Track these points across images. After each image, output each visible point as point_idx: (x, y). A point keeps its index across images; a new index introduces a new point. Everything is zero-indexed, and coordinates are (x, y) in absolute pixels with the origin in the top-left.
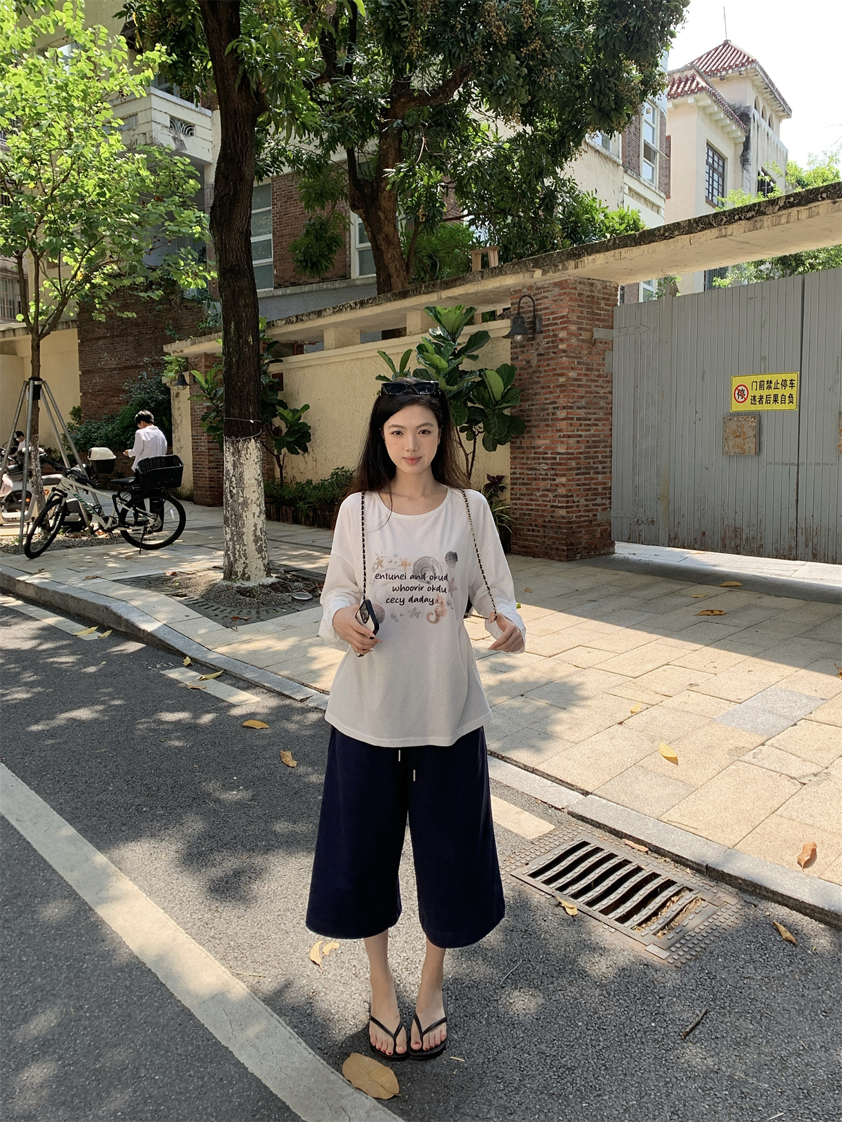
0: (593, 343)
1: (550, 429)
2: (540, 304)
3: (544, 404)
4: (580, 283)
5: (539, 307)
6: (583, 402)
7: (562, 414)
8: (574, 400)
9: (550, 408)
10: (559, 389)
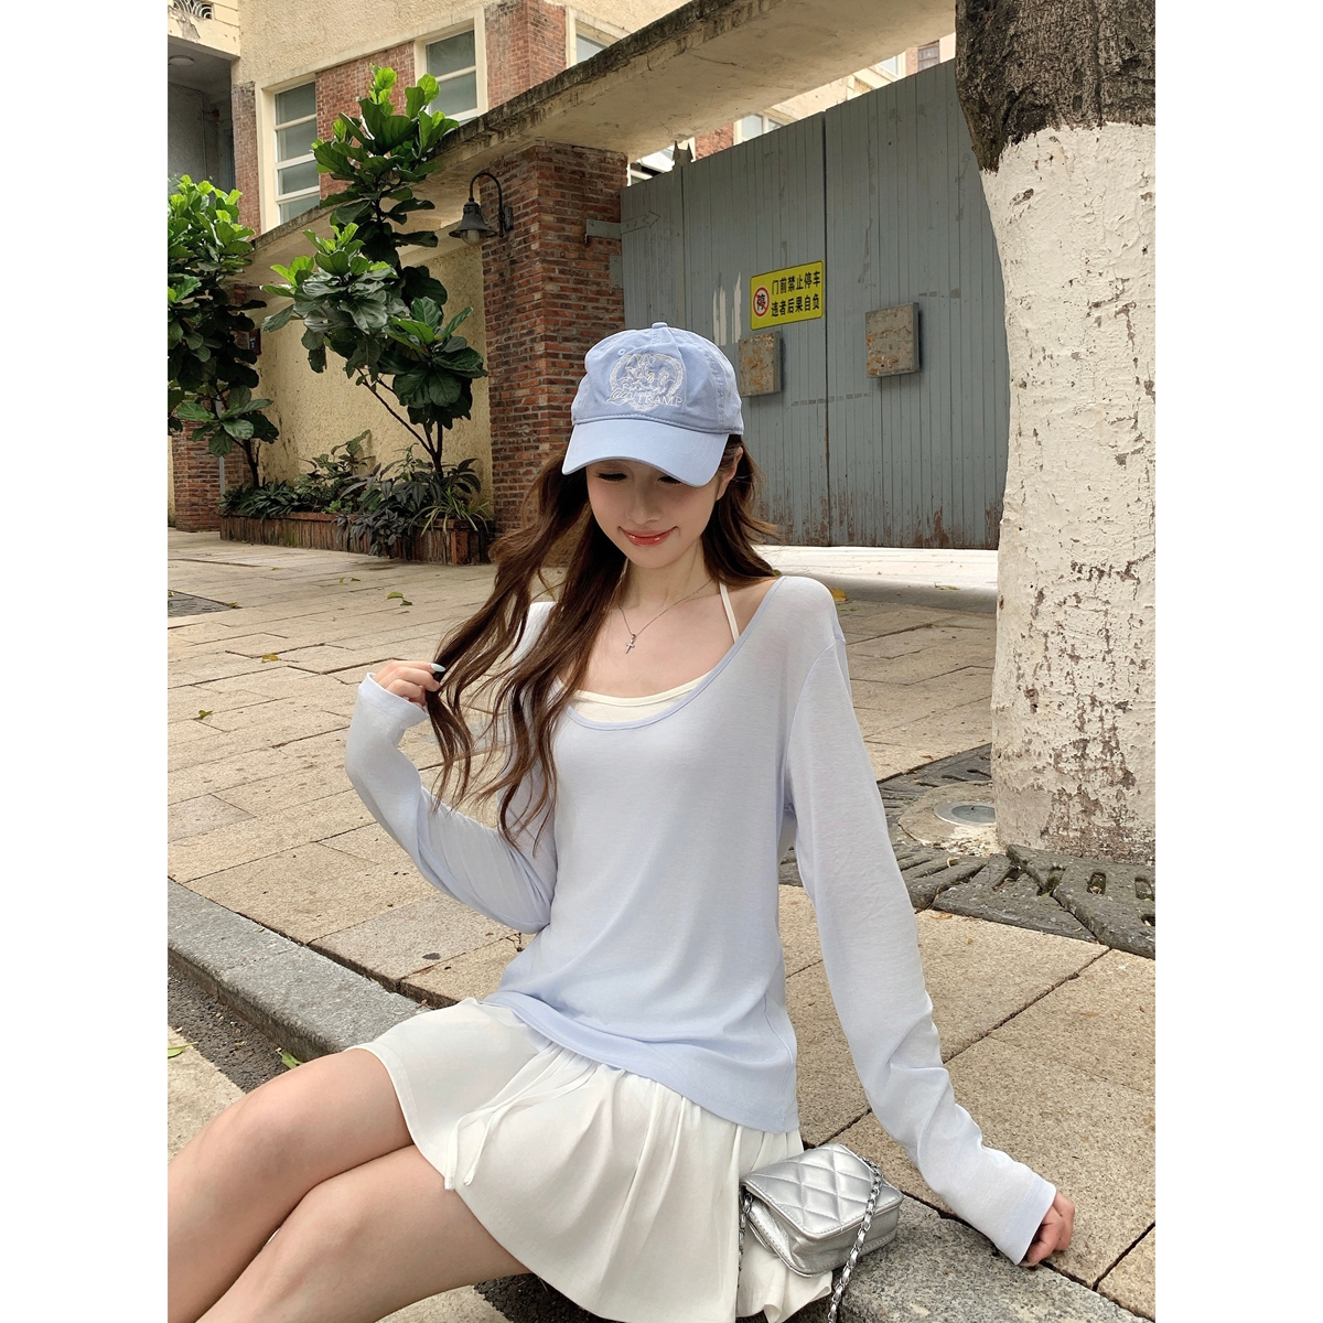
0: (587, 242)
2: (509, 187)
3: (522, 335)
4: (558, 152)
5: (508, 192)
6: (574, 331)
7: (540, 348)
8: (557, 328)
9: (528, 341)
10: (535, 310)
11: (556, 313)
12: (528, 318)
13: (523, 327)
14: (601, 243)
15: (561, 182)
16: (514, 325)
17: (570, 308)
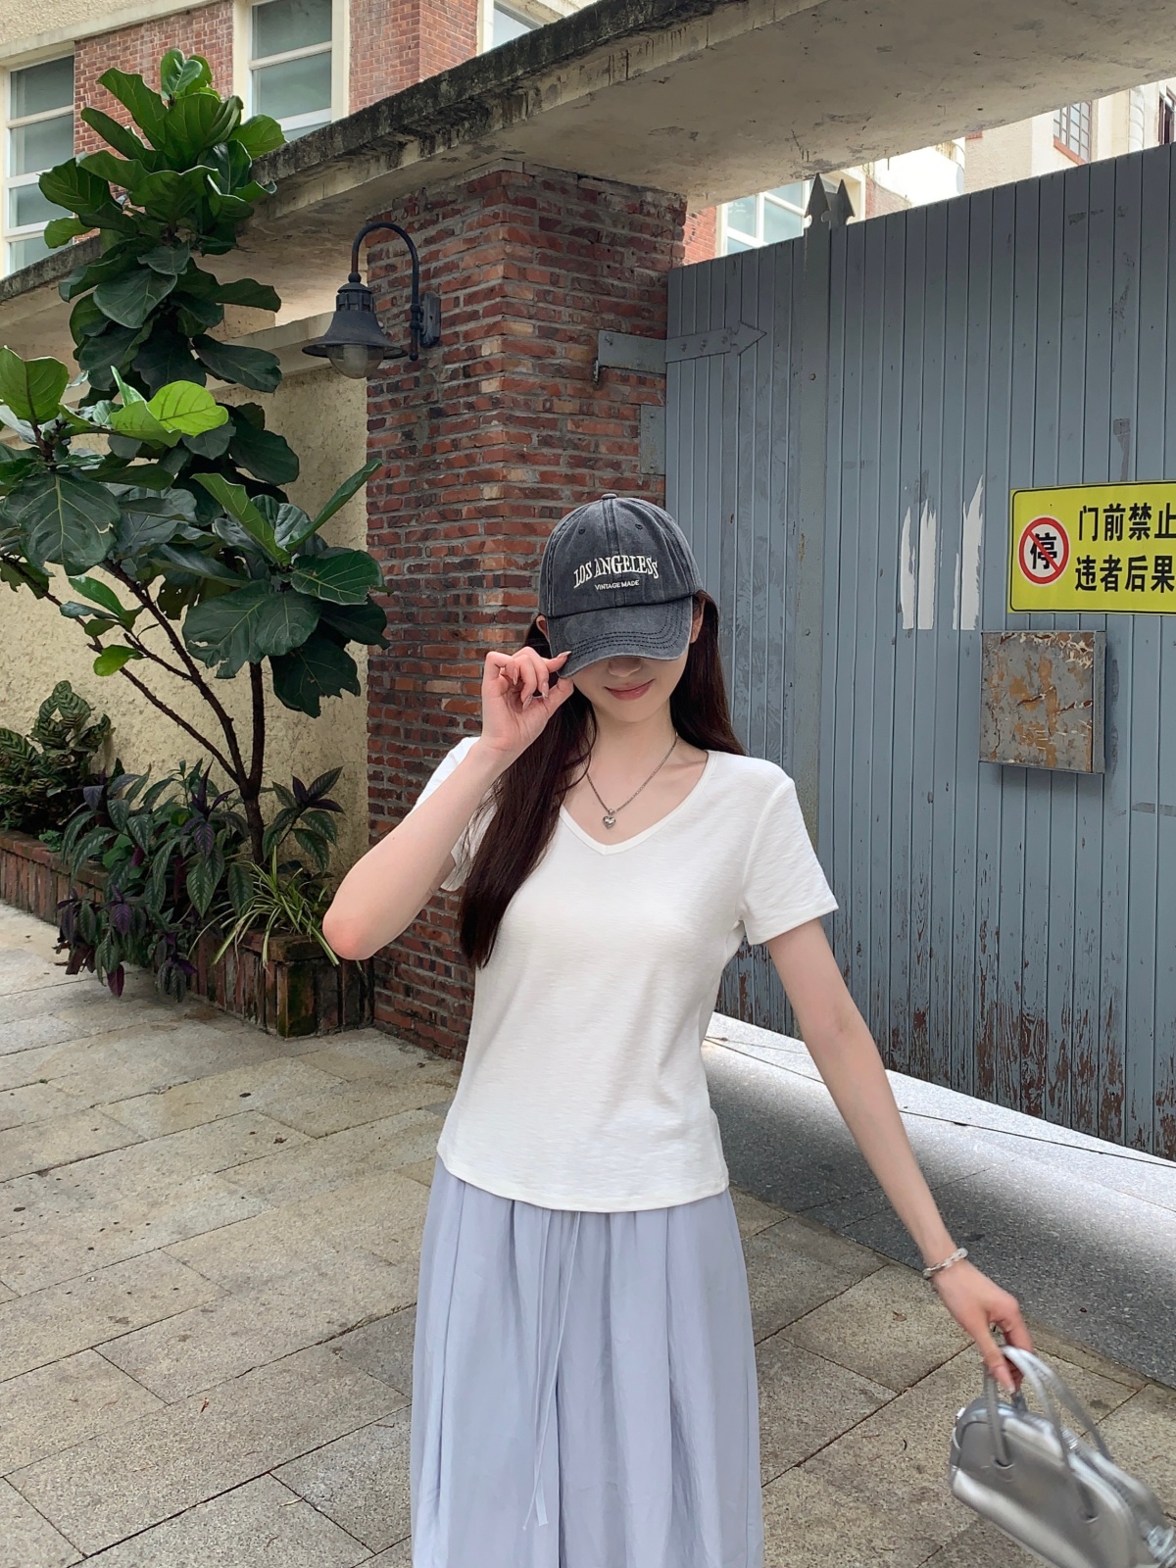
1: (461, 644)
2: (434, 256)
3: (449, 567)
4: (547, 185)
5: (433, 265)
7: (492, 601)
9: (462, 580)
10: (483, 521)
12: (464, 533)
13: (452, 551)
14: (625, 380)
15: (550, 252)
16: (431, 544)
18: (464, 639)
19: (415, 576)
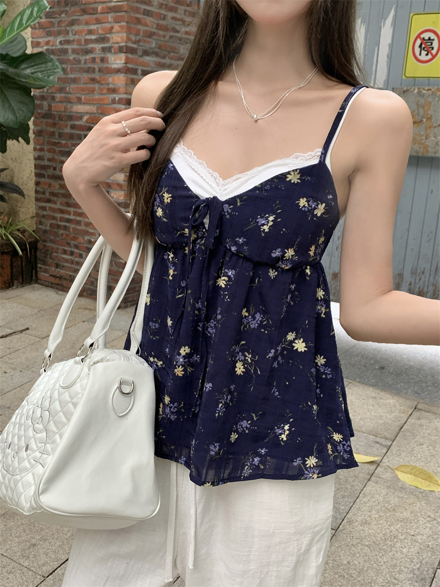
1: (97, 86)
3: (87, 41)
6: (153, 44)
7: (117, 61)
8: (138, 38)
9: (97, 49)
10: (111, 14)
11: (138, 21)
12: (98, 21)
13: (90, 32)
16: (76, 28)
17: (152, 16)
18: (98, 82)
19: (65, 47)
